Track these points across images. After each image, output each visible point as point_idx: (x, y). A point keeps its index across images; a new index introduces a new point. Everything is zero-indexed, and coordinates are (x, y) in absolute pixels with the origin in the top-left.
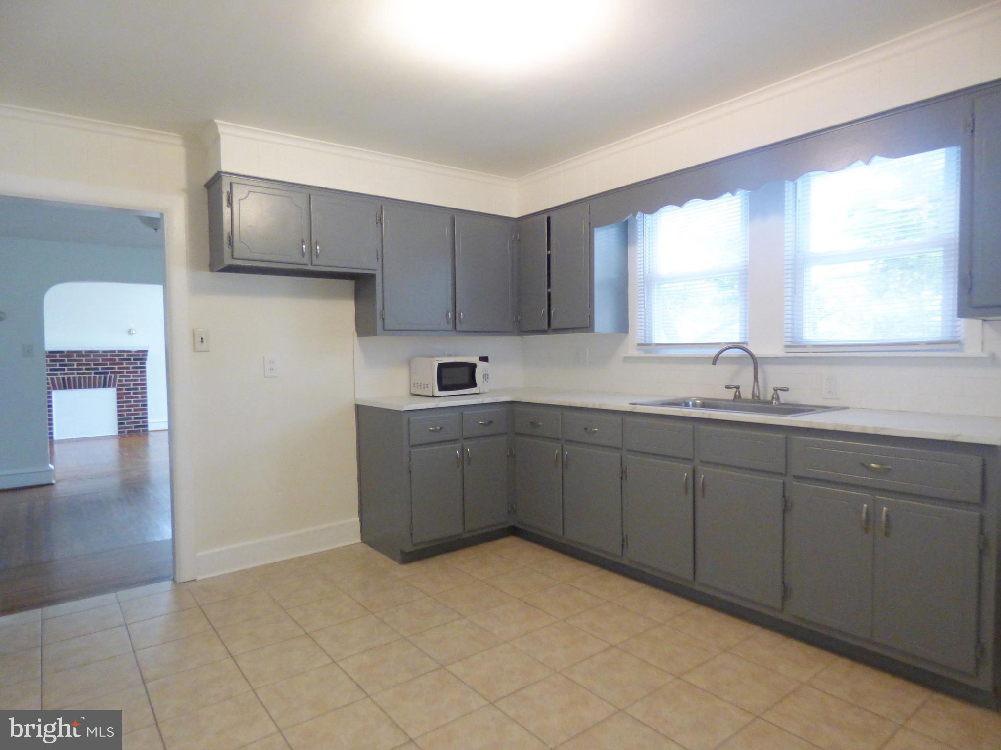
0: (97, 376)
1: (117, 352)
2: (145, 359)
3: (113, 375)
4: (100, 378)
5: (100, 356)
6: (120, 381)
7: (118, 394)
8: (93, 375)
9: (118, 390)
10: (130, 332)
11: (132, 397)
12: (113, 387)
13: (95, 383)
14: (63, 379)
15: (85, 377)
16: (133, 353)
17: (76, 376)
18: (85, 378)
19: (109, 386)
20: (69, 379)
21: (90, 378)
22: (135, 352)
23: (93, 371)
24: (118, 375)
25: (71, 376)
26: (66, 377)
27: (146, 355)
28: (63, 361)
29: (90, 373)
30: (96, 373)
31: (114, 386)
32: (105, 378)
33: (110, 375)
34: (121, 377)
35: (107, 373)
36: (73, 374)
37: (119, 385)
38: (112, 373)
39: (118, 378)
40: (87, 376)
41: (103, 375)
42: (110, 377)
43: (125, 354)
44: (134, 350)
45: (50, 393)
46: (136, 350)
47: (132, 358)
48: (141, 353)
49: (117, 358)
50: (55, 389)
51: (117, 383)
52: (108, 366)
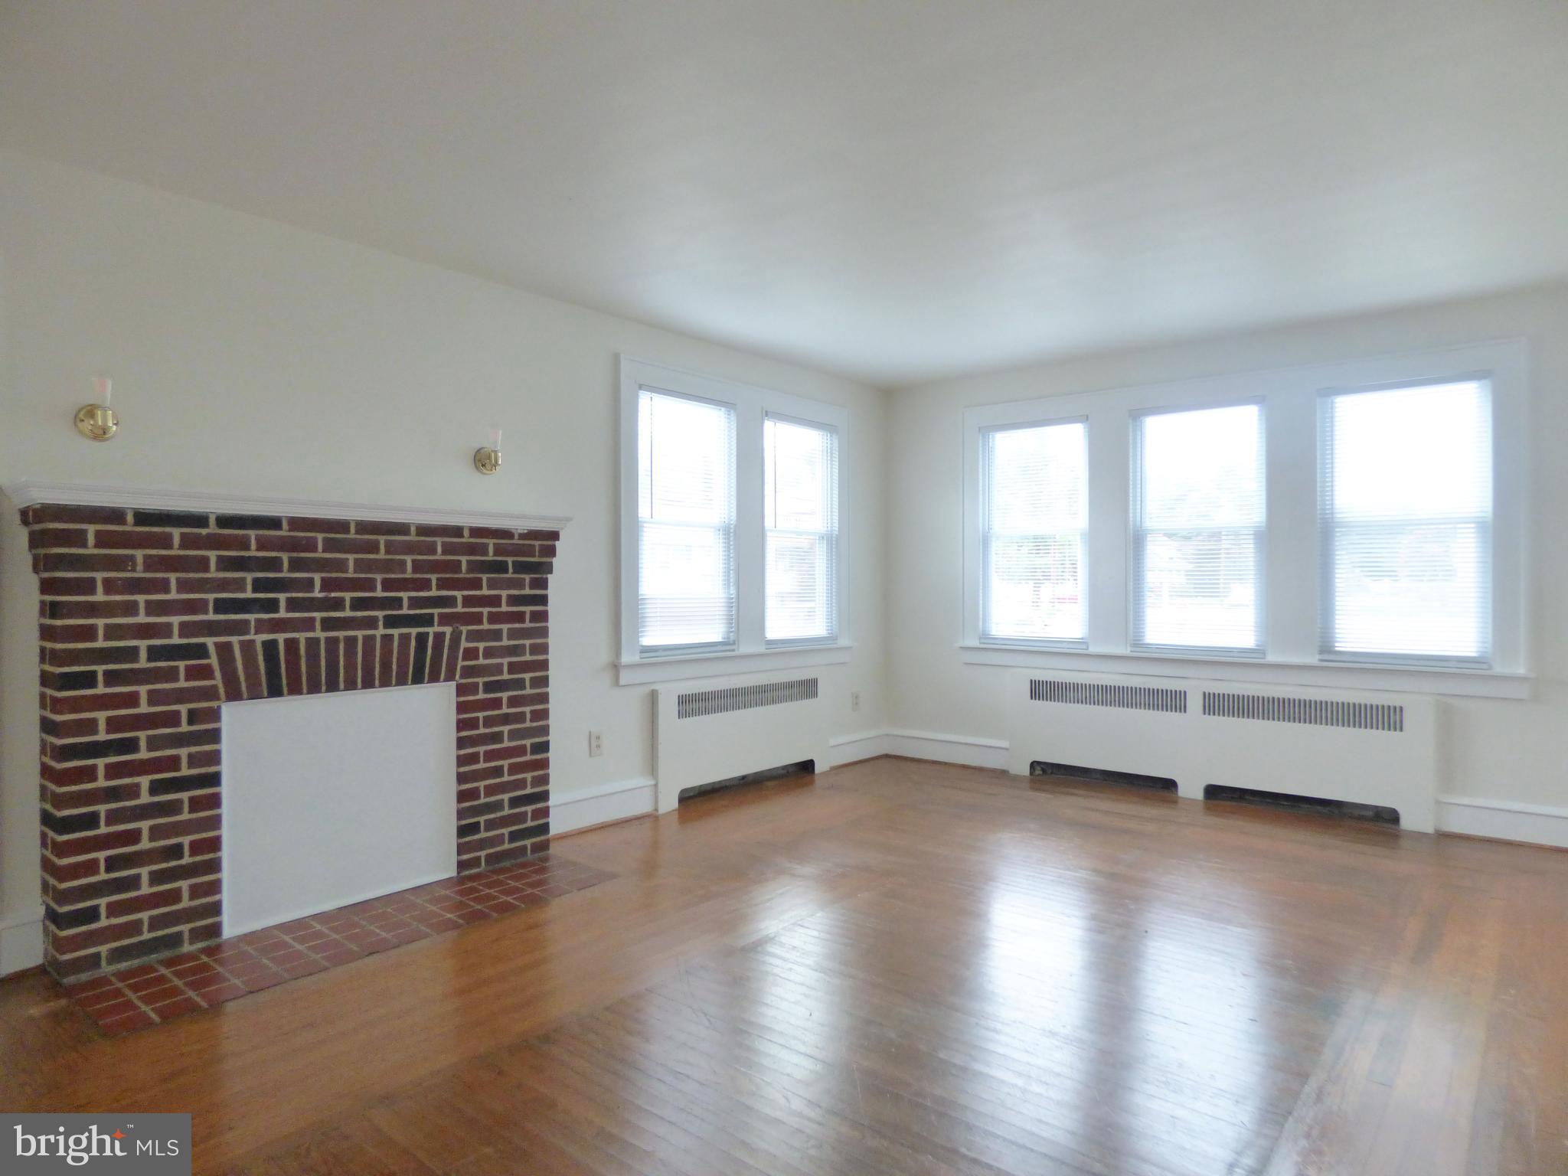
0: (396, 632)
1: (466, 533)
2: (548, 568)
3: (448, 630)
4: (405, 638)
5: (409, 548)
6: (471, 654)
7: (461, 708)
8: (381, 631)
9: (461, 690)
10: (483, 461)
11: (505, 719)
12: (446, 680)
13: (386, 666)
14: (270, 647)
15: (355, 639)
16: (514, 540)
17: (319, 634)
18: (351, 642)
19: (434, 678)
20: (292, 644)
21: (369, 641)
22: (522, 536)
23: (380, 614)
24: (464, 629)
25: (302, 636)
26: (281, 638)
27: (551, 552)
28: (274, 564)
29: (371, 623)
30: (390, 622)
31: (450, 677)
32: (422, 639)
33: (437, 629)
34: (474, 636)
35: (428, 621)
36: (309, 625)
37: (468, 672)
38: (445, 620)
39: (464, 644)
40: (360, 634)
41: (414, 631)
42: (439, 637)
43: (491, 543)
44: (519, 531)
45: (215, 715)
46: (526, 531)
47: (510, 560)
48: (537, 543)
49: (464, 559)
50: (234, 695)
51: (460, 663)
52: (434, 593)
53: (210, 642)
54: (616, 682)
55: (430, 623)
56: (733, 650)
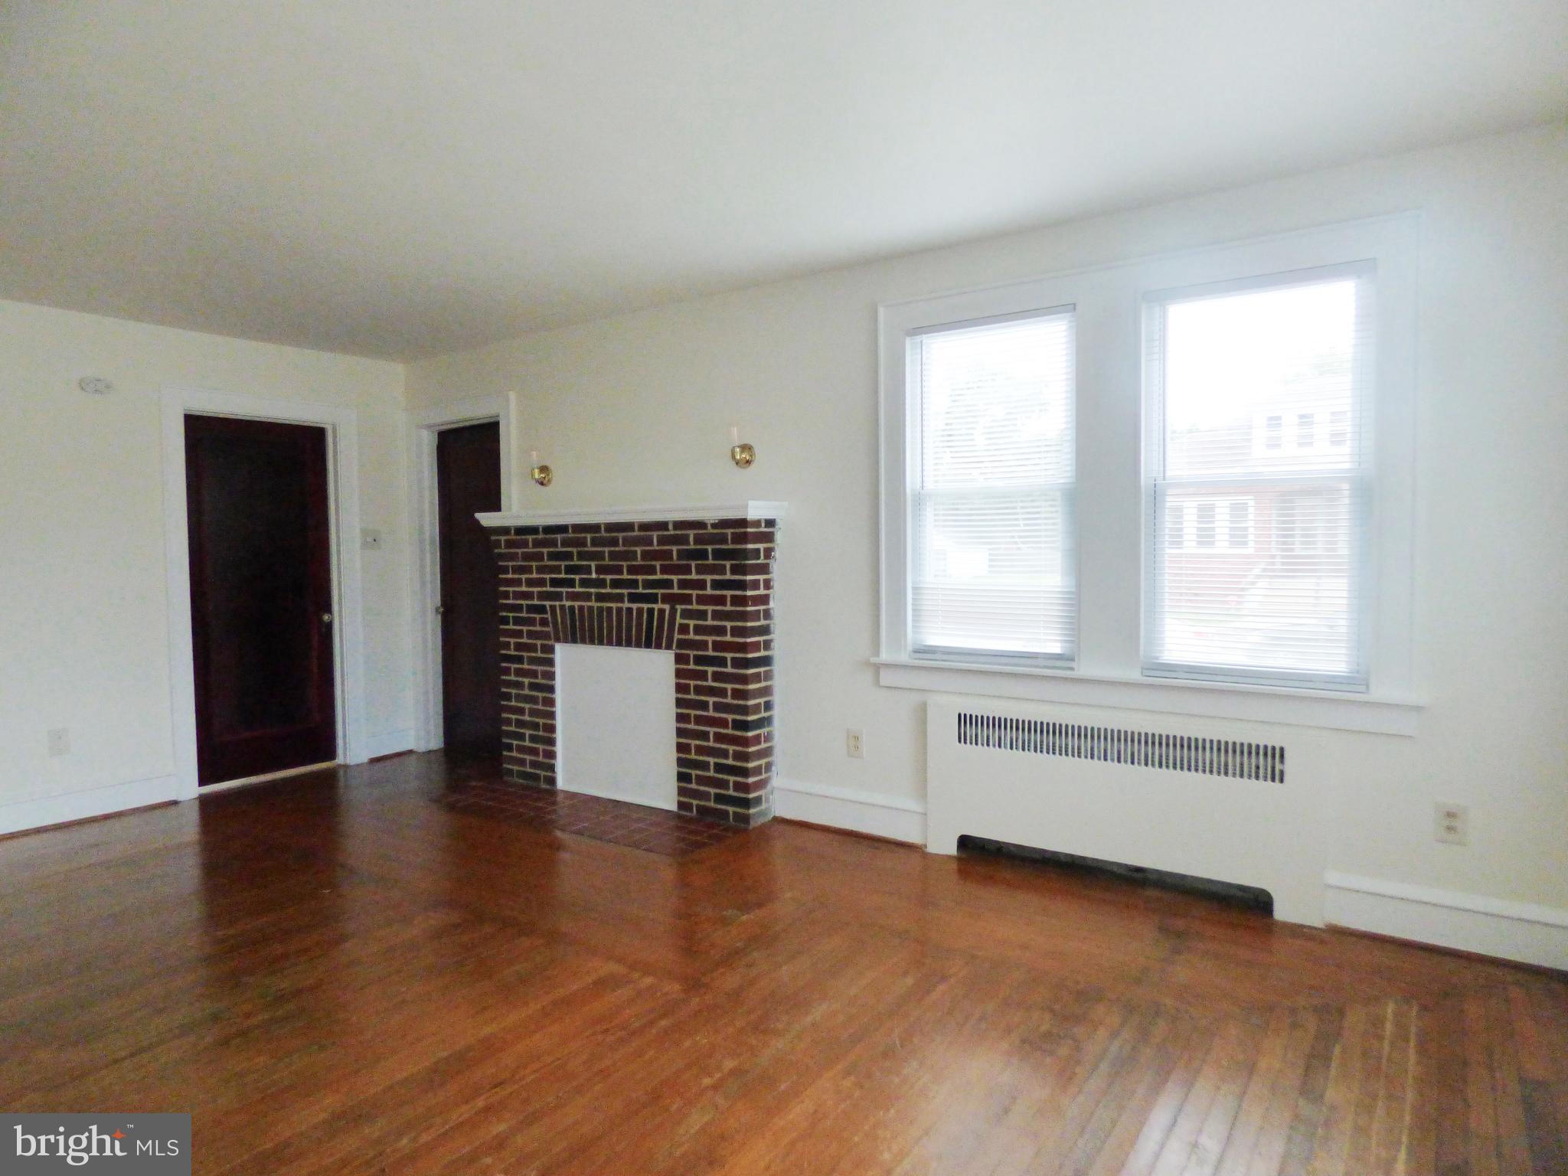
0: (635, 606)
1: (671, 527)
3: (667, 607)
4: (640, 614)
5: (637, 542)
6: (684, 629)
7: (679, 674)
8: (626, 604)
9: (679, 659)
10: (738, 458)
11: (712, 692)
12: (667, 648)
13: (629, 631)
14: (572, 612)
15: (611, 609)
16: (710, 530)
17: (594, 603)
18: (610, 612)
19: (659, 646)
20: (581, 612)
21: (619, 614)
22: (714, 526)
23: (626, 592)
24: (679, 607)
25: (586, 604)
26: (577, 605)
28: (570, 555)
29: (621, 597)
30: (632, 598)
31: (669, 647)
32: (651, 615)
33: (660, 605)
34: (687, 614)
35: (653, 598)
36: (589, 597)
37: (682, 644)
38: (665, 598)
39: (679, 620)
40: (614, 606)
41: (646, 605)
42: (662, 612)
43: (691, 533)
44: (711, 522)
45: (551, 650)
46: (717, 521)
47: (710, 548)
48: (729, 531)
49: (675, 549)
50: (558, 640)
51: (676, 636)
52: (658, 577)
53: (547, 603)
54: (877, 682)
55: (656, 601)
56: (1072, 669)
